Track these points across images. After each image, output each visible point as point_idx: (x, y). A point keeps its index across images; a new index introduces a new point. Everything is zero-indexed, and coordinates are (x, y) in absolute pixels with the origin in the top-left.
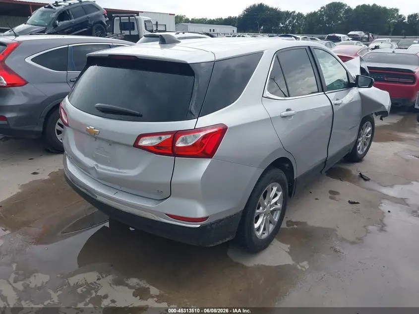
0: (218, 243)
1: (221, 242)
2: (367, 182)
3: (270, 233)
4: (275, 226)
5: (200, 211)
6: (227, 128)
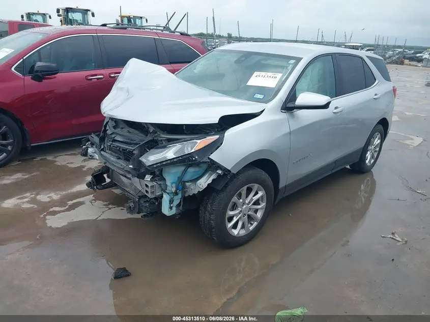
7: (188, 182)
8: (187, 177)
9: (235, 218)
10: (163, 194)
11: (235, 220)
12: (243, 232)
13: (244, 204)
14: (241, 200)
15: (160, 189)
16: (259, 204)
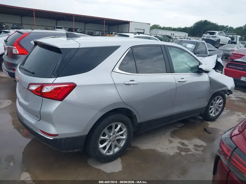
0: (69, 151)
1: (71, 151)
2: (210, 134)
3: (115, 153)
4: (120, 149)
5: (53, 130)
6: (76, 86)
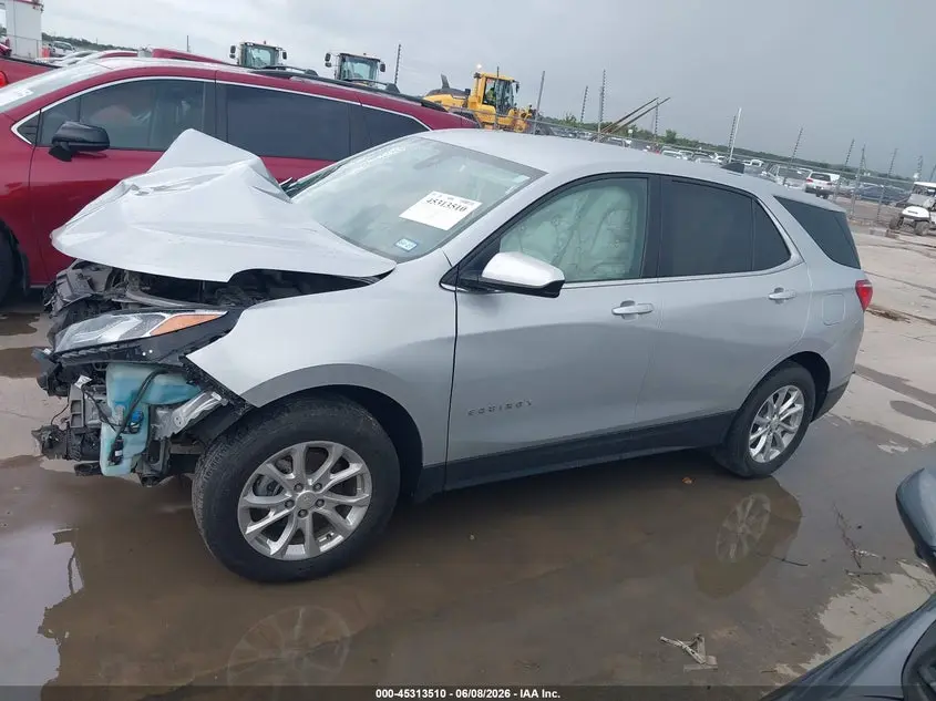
7: (161, 407)
8: (154, 396)
9: (271, 514)
10: (100, 425)
11: (272, 517)
12: (298, 552)
13: (299, 486)
14: (292, 476)
15: (96, 412)
16: (352, 493)
